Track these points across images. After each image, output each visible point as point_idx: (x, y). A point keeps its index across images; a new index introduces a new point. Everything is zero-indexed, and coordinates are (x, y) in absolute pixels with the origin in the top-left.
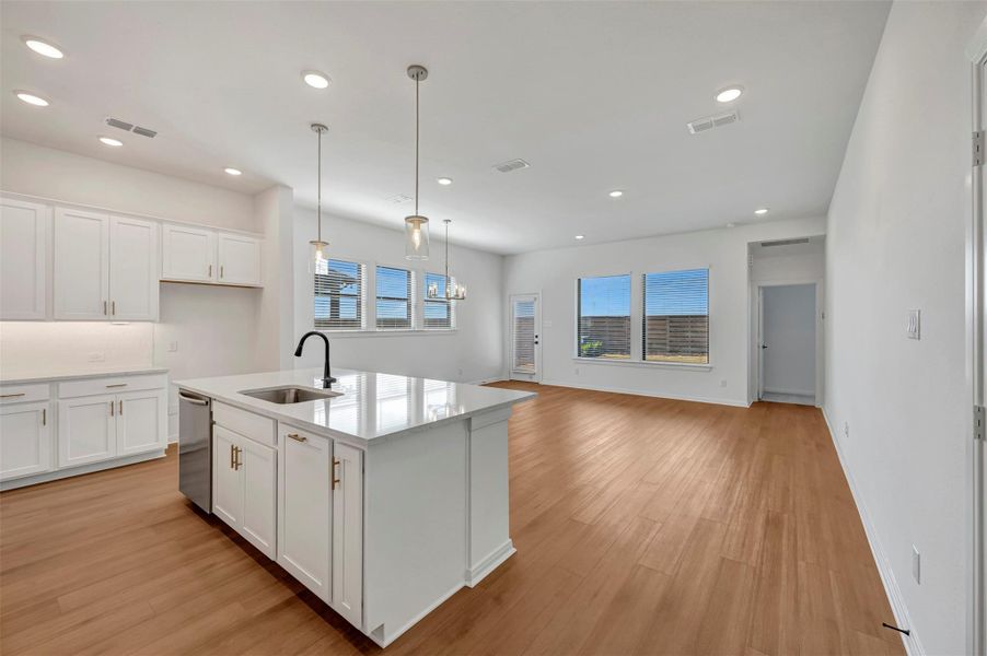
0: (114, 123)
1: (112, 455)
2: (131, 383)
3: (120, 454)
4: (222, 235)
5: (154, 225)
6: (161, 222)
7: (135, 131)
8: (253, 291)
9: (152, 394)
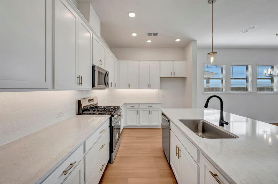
0: (150, 34)
1: (149, 125)
2: (154, 106)
3: (151, 125)
4: (175, 62)
5: (158, 62)
6: (160, 61)
7: (153, 35)
8: (184, 79)
9: (158, 109)
